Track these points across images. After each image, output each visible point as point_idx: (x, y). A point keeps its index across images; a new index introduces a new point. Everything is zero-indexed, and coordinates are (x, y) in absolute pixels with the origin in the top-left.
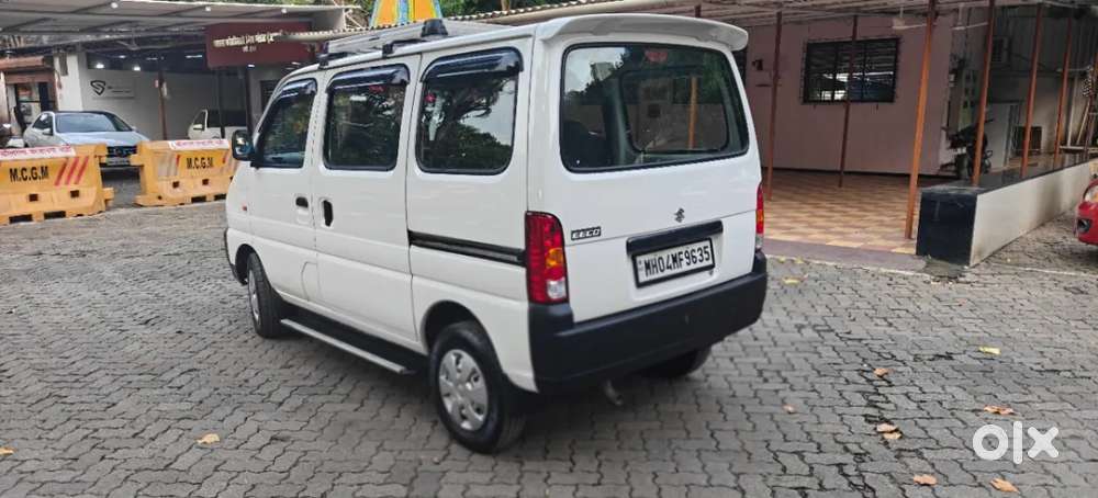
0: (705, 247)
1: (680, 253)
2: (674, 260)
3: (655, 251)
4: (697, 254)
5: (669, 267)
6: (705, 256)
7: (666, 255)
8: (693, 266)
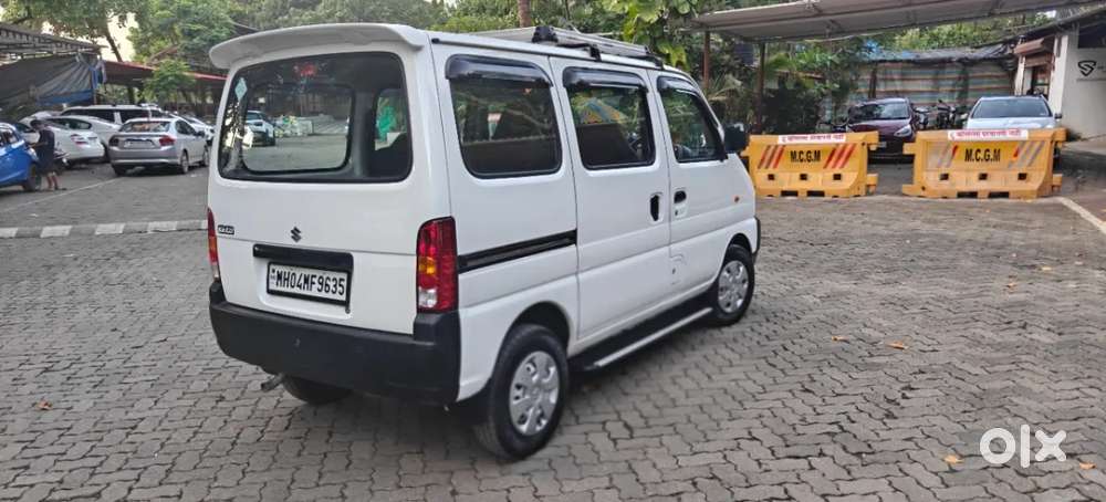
0: (341, 280)
1: (314, 276)
2: (306, 281)
3: (292, 265)
4: (331, 284)
5: (299, 286)
6: (340, 289)
7: (300, 273)
8: (323, 294)
